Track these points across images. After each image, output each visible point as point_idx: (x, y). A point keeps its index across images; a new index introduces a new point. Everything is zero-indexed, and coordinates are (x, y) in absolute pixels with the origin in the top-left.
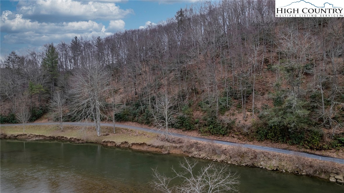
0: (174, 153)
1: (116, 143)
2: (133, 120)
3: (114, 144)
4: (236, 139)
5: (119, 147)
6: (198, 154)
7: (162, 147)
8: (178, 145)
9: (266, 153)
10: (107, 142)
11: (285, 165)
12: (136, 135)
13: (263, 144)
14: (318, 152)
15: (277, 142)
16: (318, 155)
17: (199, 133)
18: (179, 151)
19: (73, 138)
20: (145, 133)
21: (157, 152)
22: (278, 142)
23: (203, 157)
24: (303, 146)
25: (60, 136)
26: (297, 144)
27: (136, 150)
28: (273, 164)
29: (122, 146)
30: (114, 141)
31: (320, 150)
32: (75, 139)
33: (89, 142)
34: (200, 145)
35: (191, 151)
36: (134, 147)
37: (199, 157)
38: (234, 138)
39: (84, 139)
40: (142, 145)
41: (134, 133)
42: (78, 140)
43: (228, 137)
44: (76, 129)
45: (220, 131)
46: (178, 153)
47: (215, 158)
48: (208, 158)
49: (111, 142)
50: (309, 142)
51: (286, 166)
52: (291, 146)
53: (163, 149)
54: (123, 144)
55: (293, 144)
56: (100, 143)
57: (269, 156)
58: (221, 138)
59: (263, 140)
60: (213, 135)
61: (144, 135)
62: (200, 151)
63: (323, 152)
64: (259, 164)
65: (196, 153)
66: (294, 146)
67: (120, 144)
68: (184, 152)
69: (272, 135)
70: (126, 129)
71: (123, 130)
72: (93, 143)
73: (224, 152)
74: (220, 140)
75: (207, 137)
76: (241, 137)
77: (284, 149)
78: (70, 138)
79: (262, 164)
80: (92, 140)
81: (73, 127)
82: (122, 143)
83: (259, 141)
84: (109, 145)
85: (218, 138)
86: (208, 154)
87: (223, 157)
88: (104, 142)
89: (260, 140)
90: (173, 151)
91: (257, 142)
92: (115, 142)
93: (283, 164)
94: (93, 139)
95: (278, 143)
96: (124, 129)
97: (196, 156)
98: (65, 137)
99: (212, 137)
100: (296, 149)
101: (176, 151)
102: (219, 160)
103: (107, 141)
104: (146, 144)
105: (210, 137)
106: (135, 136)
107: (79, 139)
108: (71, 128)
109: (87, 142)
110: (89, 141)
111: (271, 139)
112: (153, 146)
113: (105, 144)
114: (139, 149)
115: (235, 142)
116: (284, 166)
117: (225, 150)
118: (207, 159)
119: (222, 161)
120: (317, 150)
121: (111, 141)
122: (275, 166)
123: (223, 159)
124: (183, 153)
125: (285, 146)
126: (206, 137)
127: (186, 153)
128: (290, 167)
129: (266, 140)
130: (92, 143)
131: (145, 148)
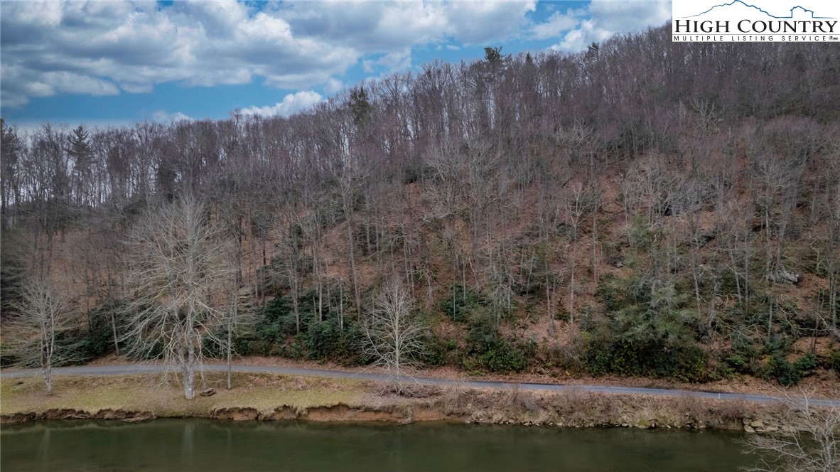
0: (424, 420)
1: (260, 410)
2: (266, 351)
3: (252, 416)
4: (547, 377)
5: (268, 420)
6: (484, 415)
7: (389, 410)
8: (430, 401)
9: (625, 398)
10: (231, 411)
11: (667, 415)
12: (300, 386)
13: (604, 382)
14: (703, 387)
15: (628, 376)
16: (705, 391)
17: (460, 372)
18: (435, 415)
19: (109, 410)
20: (325, 381)
21: (382, 422)
22: (631, 375)
23: (499, 421)
24: (678, 377)
25: (57, 410)
26: (667, 375)
27: (324, 422)
28: (646, 416)
29: (277, 417)
30: (251, 406)
31: (705, 382)
32: (118, 411)
33: (167, 418)
34: (483, 395)
35: (465, 409)
36: (315, 417)
37: (488, 421)
38: (542, 374)
39: (149, 410)
40: (335, 410)
41: (292, 383)
42: (130, 414)
43: (530, 374)
44: (95, 384)
45: (513, 363)
46: (433, 419)
47: (526, 420)
48: (510, 421)
49: (241, 411)
50: (687, 370)
51: (670, 417)
52: (658, 381)
53: (395, 414)
54: (280, 411)
55: (660, 376)
56: (203, 416)
57: (634, 403)
58: (513, 377)
59: (603, 373)
60: (493, 371)
61: (325, 385)
62: (487, 407)
63: (710, 386)
64: (620, 420)
65: (479, 413)
66: (661, 380)
67: (273, 412)
68: (448, 415)
69: (621, 362)
70: (263, 376)
71: (253, 378)
72: (180, 417)
73: (542, 404)
74: (513, 381)
75: (481, 377)
76: (557, 370)
77: (646, 387)
78: (99, 413)
79: (626, 419)
80: (177, 411)
81: (84, 381)
82: (276, 410)
83: (594, 377)
84: (237, 417)
85: (508, 377)
86: (507, 414)
87: (543, 416)
88: (222, 411)
89: (596, 375)
90: (424, 416)
91: (591, 378)
92: (254, 410)
93: (662, 414)
94: (180, 408)
95: (631, 378)
96: (256, 375)
97: (482, 419)
98: (77, 409)
99: (492, 378)
100: (666, 385)
101: (430, 415)
102: (537, 421)
103: (230, 409)
104: (347, 406)
105: (488, 376)
106: (298, 389)
107: (133, 411)
108: (76, 382)
109: (158, 418)
110: (166, 415)
111: (619, 371)
112: (368, 410)
113: (222, 416)
114: (330, 421)
115: (546, 382)
116: (664, 417)
117: (542, 399)
118: (509, 423)
119: (544, 423)
120: (701, 382)
121: (241, 406)
122: (650, 419)
123: (544, 420)
124: (447, 418)
125: (646, 381)
126: (479, 378)
127: (452, 416)
128: (677, 419)
129: (607, 374)
130: (176, 417)
131: (345, 417)
